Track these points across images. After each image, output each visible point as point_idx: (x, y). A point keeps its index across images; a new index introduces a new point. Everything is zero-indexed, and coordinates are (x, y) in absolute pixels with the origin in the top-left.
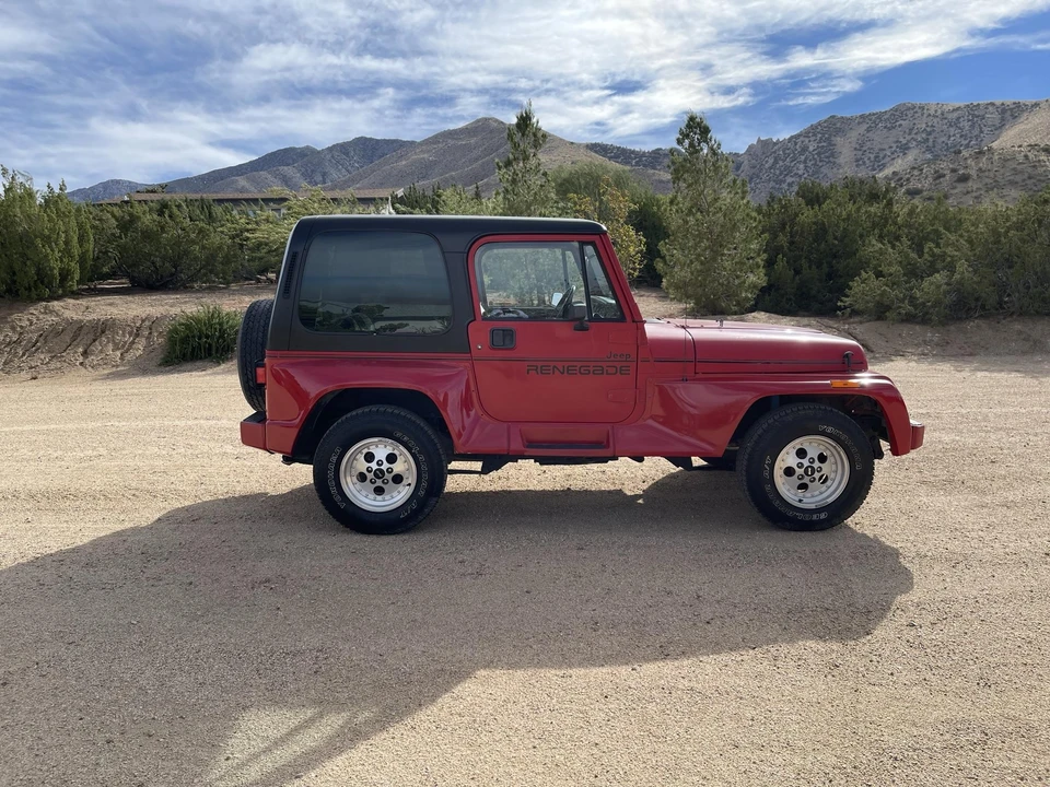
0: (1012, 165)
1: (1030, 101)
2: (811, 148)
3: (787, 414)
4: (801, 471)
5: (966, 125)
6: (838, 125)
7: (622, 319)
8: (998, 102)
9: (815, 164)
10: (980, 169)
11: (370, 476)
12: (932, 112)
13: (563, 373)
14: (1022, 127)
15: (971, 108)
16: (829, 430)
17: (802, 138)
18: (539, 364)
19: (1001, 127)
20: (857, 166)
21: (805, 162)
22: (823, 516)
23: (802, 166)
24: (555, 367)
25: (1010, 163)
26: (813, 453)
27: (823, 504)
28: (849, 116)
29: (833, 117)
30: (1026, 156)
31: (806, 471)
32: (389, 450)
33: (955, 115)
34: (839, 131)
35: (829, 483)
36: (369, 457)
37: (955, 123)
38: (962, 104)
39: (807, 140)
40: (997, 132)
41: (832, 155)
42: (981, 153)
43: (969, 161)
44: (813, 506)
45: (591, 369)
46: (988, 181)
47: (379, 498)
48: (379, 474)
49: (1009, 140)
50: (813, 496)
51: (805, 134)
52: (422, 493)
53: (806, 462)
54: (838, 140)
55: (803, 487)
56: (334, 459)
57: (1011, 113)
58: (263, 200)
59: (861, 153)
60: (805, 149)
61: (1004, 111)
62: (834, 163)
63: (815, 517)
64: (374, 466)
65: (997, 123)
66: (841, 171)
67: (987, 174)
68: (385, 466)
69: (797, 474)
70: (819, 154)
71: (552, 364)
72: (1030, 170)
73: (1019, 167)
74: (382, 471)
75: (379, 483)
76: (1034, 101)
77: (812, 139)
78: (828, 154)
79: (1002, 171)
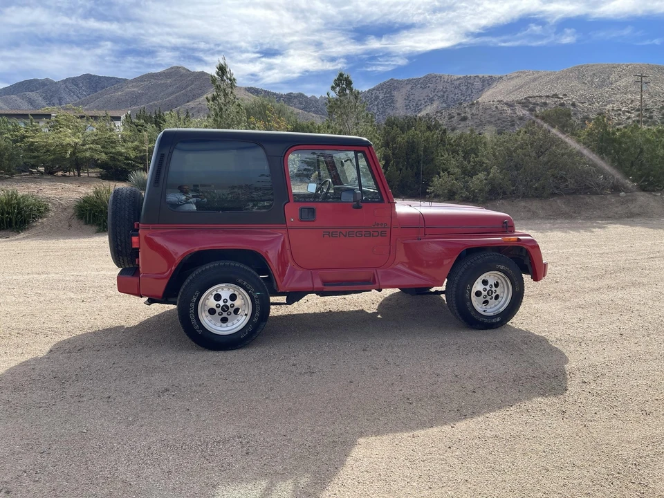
0: (489, 112)
1: (498, 75)
2: (381, 97)
3: (478, 259)
4: (485, 293)
5: (464, 88)
6: (395, 84)
7: (382, 201)
8: (481, 76)
9: (383, 107)
10: (472, 114)
11: (219, 310)
12: (446, 80)
13: (345, 236)
14: (493, 90)
15: (467, 78)
16: (502, 267)
17: (375, 91)
18: (331, 231)
19: (481, 91)
20: (406, 109)
21: (377, 105)
22: (498, 320)
23: (376, 108)
24: (340, 232)
25: (488, 111)
26: (491, 282)
27: (496, 312)
28: (401, 79)
29: (392, 79)
30: (496, 107)
31: (488, 293)
32: (231, 292)
33: (458, 82)
34: (396, 88)
35: (500, 299)
36: (218, 297)
37: (458, 87)
38: (461, 76)
39: (378, 92)
40: (480, 93)
41: (393, 102)
42: (473, 104)
43: (467, 109)
44: (492, 314)
45: (363, 233)
46: (477, 121)
47: (224, 325)
48: (225, 308)
49: (488, 97)
50: (491, 308)
51: (377, 89)
52: (256, 320)
53: (488, 288)
54: (395, 93)
55: (486, 302)
56: (194, 299)
57: (488, 82)
58: (32, 115)
59: (408, 101)
60: (377, 98)
61: (484, 81)
62: (394, 107)
63: (494, 321)
64: (221, 303)
65: (480, 87)
66: (397, 112)
67: (476, 117)
68: (229, 303)
69: (483, 295)
70: (385, 101)
71: (339, 230)
72: (499, 115)
73: (493, 113)
74: (227, 306)
75: (225, 315)
76: (500, 76)
77: (381, 92)
78: (390, 101)
79: (484, 115)
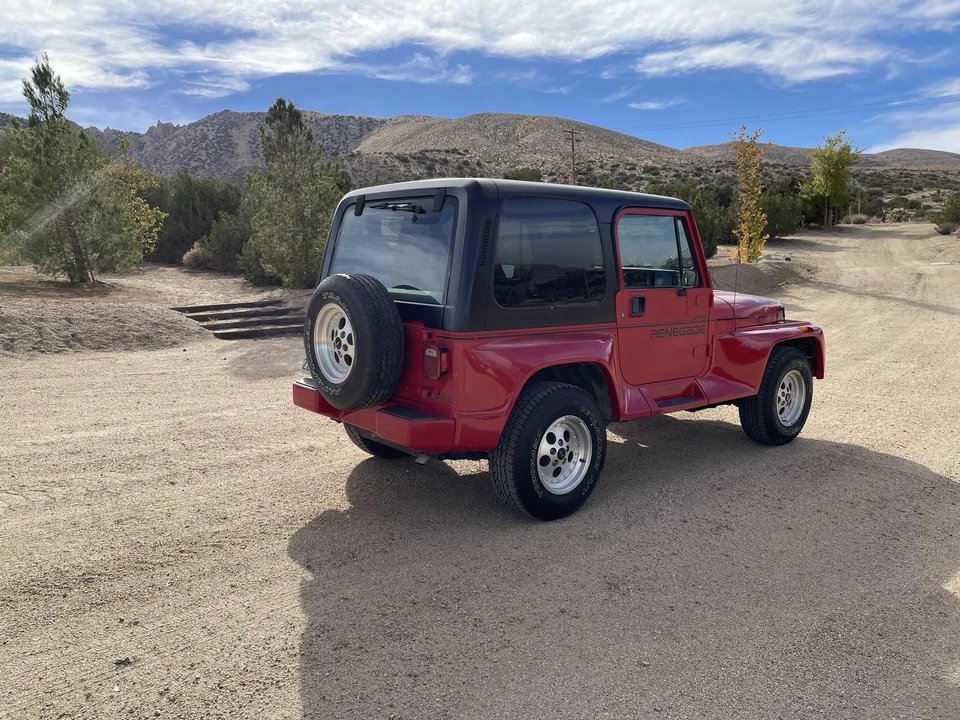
0: (376, 167)
1: (378, 117)
2: (211, 137)
5: (335, 132)
6: (233, 119)
8: (357, 116)
9: (216, 152)
10: (354, 169)
12: (308, 118)
14: (375, 138)
15: (338, 119)
17: (201, 127)
19: (360, 137)
20: (253, 157)
21: (206, 149)
23: (203, 152)
25: (375, 166)
28: (241, 112)
29: (226, 111)
30: (385, 161)
33: (326, 123)
34: (233, 125)
37: (325, 130)
38: (330, 114)
39: (206, 129)
40: (358, 140)
41: (230, 145)
42: (353, 155)
43: (345, 162)
46: (360, 179)
49: (367, 146)
51: (204, 122)
54: (233, 132)
57: (367, 126)
59: (254, 146)
60: (204, 137)
61: (361, 124)
62: (233, 153)
65: (357, 132)
66: (239, 160)
67: (359, 173)
70: (218, 143)
72: (389, 172)
73: (382, 170)
76: (382, 118)
77: (210, 128)
78: (225, 144)
79: (370, 172)
